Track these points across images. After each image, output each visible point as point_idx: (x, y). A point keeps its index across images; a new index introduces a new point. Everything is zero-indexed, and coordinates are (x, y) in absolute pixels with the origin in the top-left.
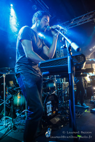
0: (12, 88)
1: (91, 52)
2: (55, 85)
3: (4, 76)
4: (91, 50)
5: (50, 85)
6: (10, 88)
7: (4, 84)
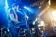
0: (6, 35)
1: (39, 17)
2: (25, 32)
3: (2, 29)
4: (39, 16)
5: (22, 32)
6: (5, 34)
7: (2, 33)
